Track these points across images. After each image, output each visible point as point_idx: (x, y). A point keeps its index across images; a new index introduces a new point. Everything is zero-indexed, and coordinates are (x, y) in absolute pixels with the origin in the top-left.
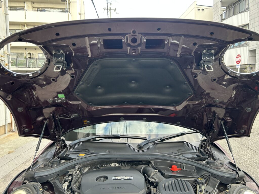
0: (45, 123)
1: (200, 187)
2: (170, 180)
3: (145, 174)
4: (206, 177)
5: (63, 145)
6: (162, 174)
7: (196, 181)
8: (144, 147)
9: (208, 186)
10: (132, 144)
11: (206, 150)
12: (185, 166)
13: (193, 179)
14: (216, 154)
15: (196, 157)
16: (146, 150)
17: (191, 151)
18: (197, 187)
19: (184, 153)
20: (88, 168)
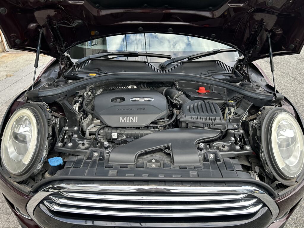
0: (41, 33)
1: (229, 110)
2: (196, 102)
3: (168, 96)
4: (238, 100)
5: (68, 63)
6: (188, 96)
7: (225, 104)
8: (168, 67)
9: (238, 108)
10: (153, 63)
11: (242, 72)
12: (215, 88)
13: (222, 102)
14: (253, 76)
15: (228, 78)
16: (169, 70)
17: (224, 72)
18: (225, 110)
19: (215, 74)
20: (101, 90)
